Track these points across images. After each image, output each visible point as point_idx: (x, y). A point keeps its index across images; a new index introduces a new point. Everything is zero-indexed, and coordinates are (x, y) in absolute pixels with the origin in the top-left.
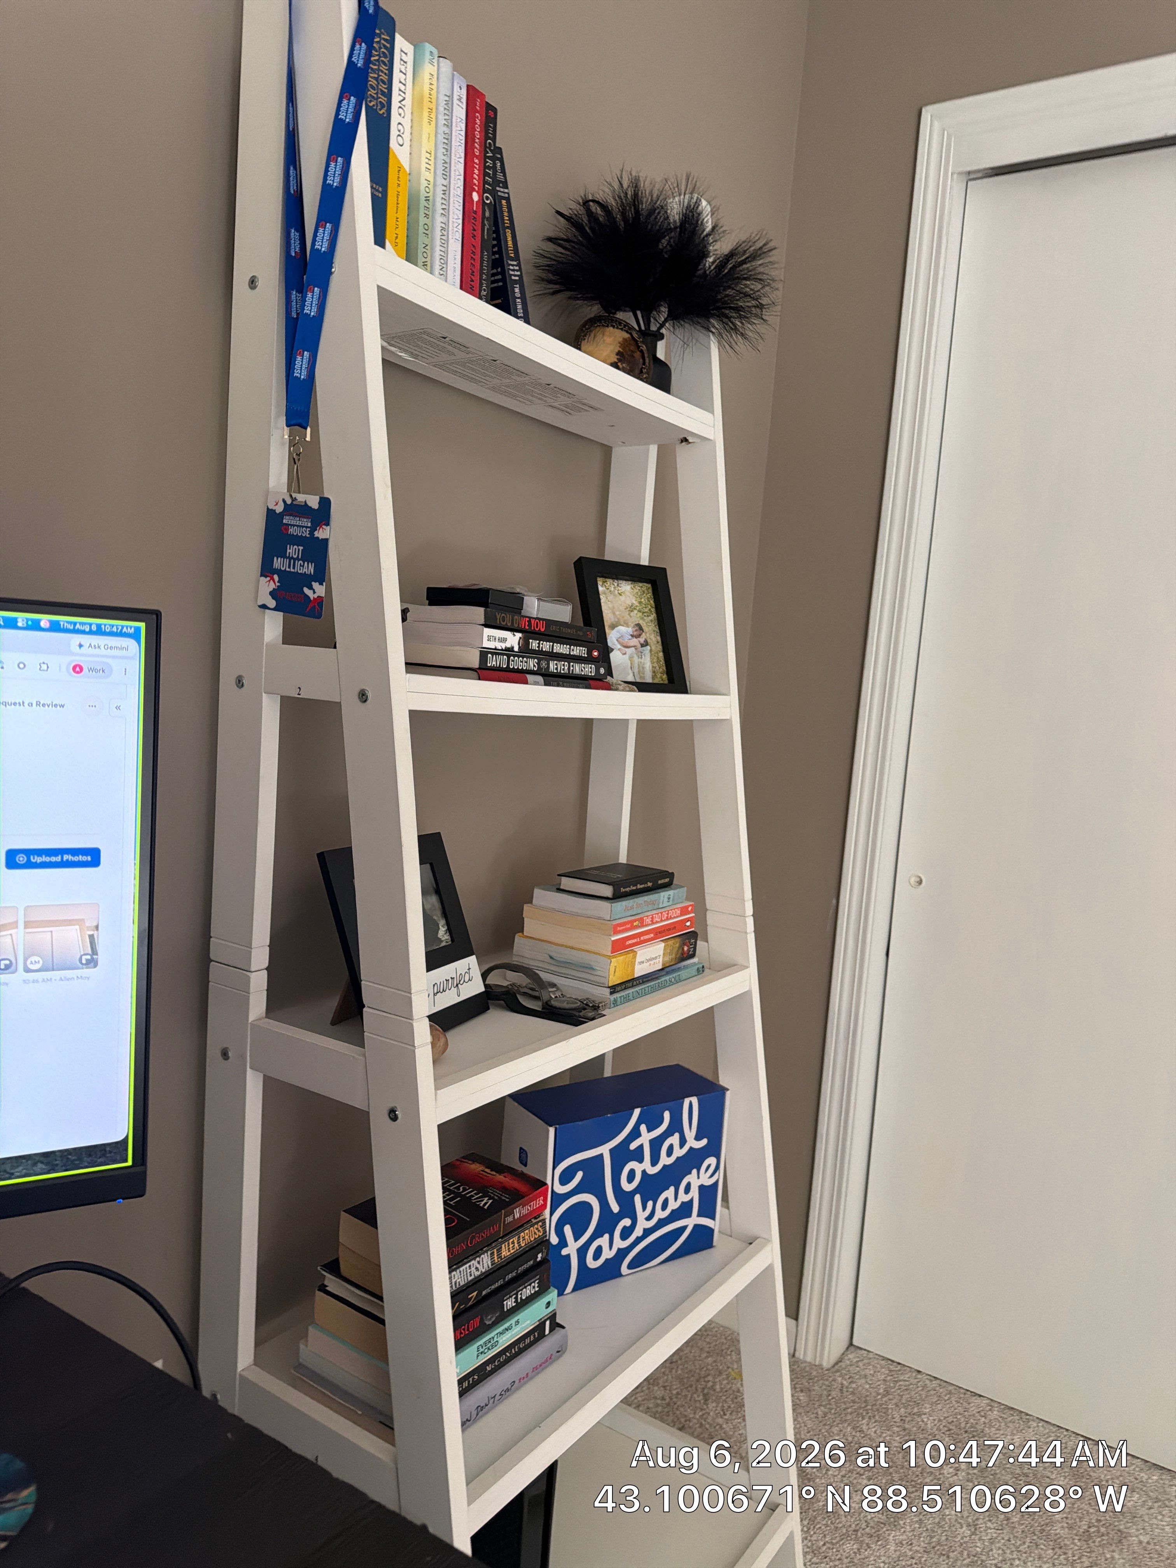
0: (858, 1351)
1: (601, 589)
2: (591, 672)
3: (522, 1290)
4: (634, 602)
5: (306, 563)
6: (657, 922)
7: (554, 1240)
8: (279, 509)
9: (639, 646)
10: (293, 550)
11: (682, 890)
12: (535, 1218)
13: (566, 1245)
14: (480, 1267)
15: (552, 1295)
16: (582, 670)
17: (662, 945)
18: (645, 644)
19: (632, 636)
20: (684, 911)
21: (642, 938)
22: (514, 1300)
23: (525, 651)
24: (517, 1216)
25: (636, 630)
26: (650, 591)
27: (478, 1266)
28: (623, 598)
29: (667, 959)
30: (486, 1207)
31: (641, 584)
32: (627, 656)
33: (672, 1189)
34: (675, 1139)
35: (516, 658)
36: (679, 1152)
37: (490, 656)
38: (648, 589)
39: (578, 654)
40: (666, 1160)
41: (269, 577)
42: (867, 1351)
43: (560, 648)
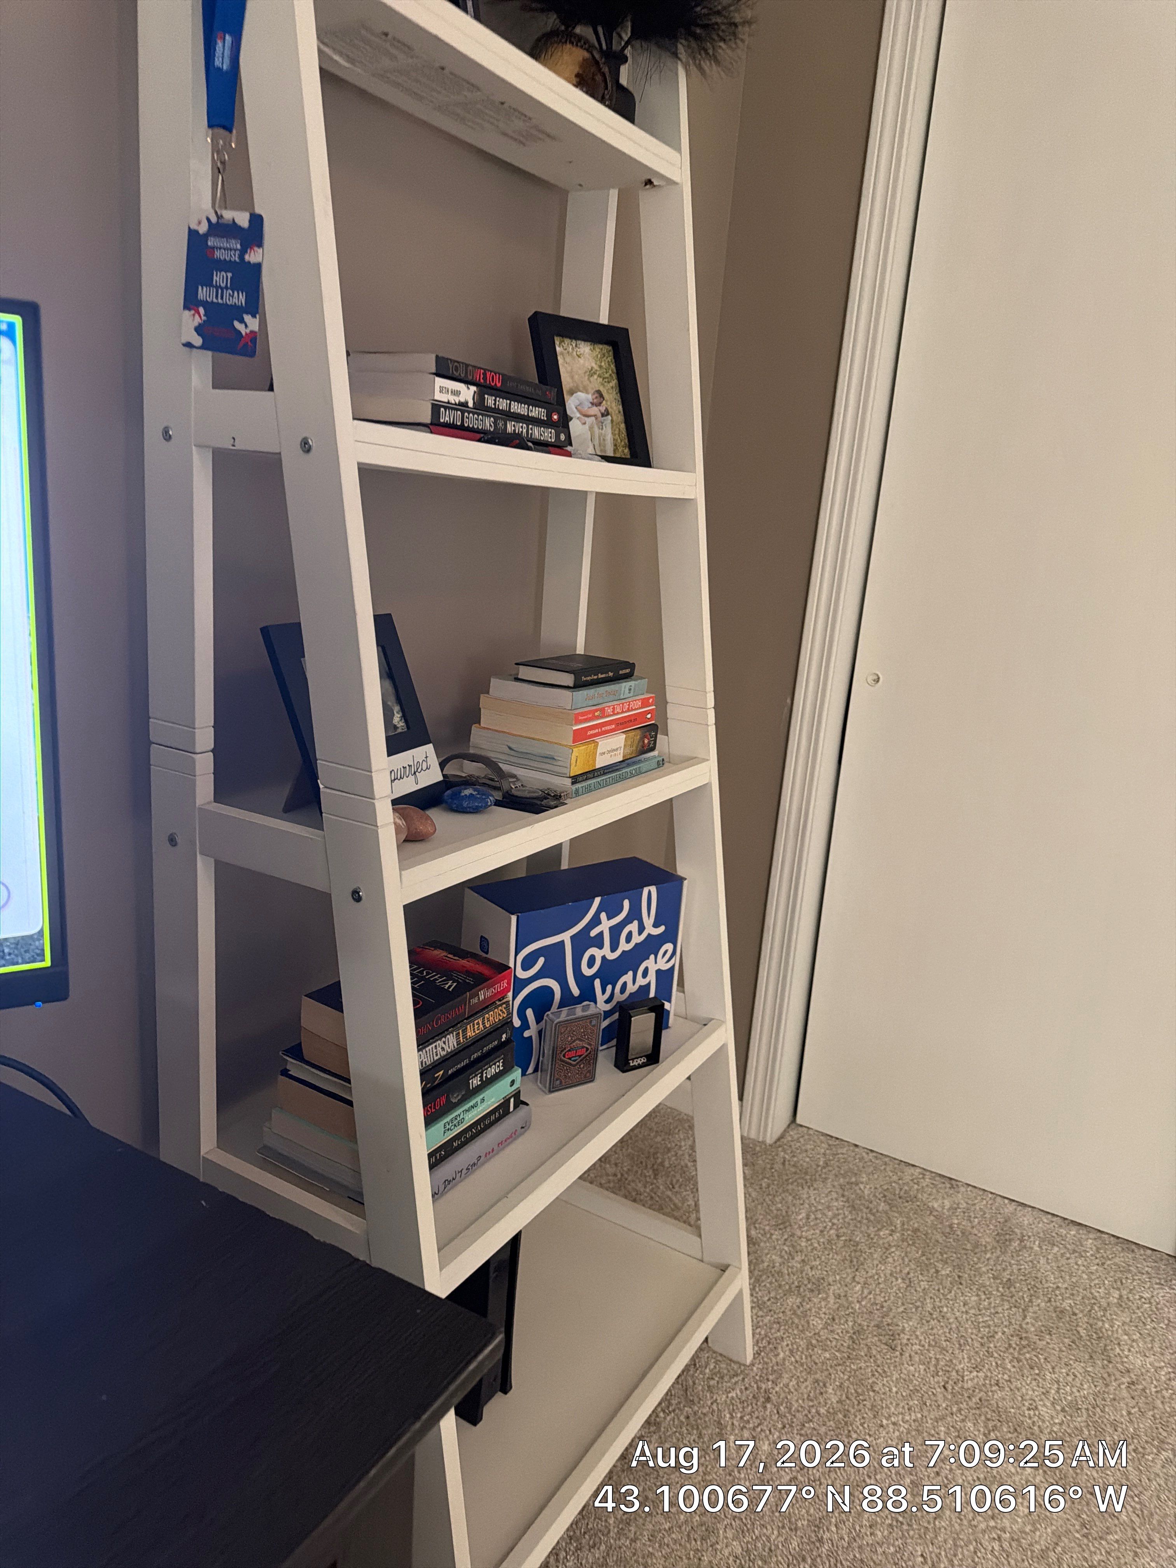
0: (800, 1129)
1: (558, 349)
2: (551, 438)
3: (487, 1069)
4: (594, 366)
5: (236, 293)
6: (618, 713)
7: (517, 1023)
8: (203, 229)
9: (599, 415)
10: (220, 278)
11: (643, 680)
12: (500, 1000)
13: (528, 1028)
14: (446, 1047)
15: (517, 1073)
16: (541, 435)
17: (624, 736)
18: (606, 414)
19: (592, 404)
20: (645, 703)
21: (603, 729)
22: (479, 1079)
23: (480, 407)
24: (482, 997)
25: (596, 398)
26: (611, 353)
27: (444, 1046)
28: (581, 361)
29: (628, 751)
30: (450, 990)
31: (601, 346)
32: (587, 427)
33: (630, 973)
34: (634, 927)
35: (471, 415)
36: (637, 939)
37: (442, 409)
38: (608, 352)
39: (536, 416)
40: (624, 946)
41: (193, 309)
42: (808, 1128)
43: (518, 408)
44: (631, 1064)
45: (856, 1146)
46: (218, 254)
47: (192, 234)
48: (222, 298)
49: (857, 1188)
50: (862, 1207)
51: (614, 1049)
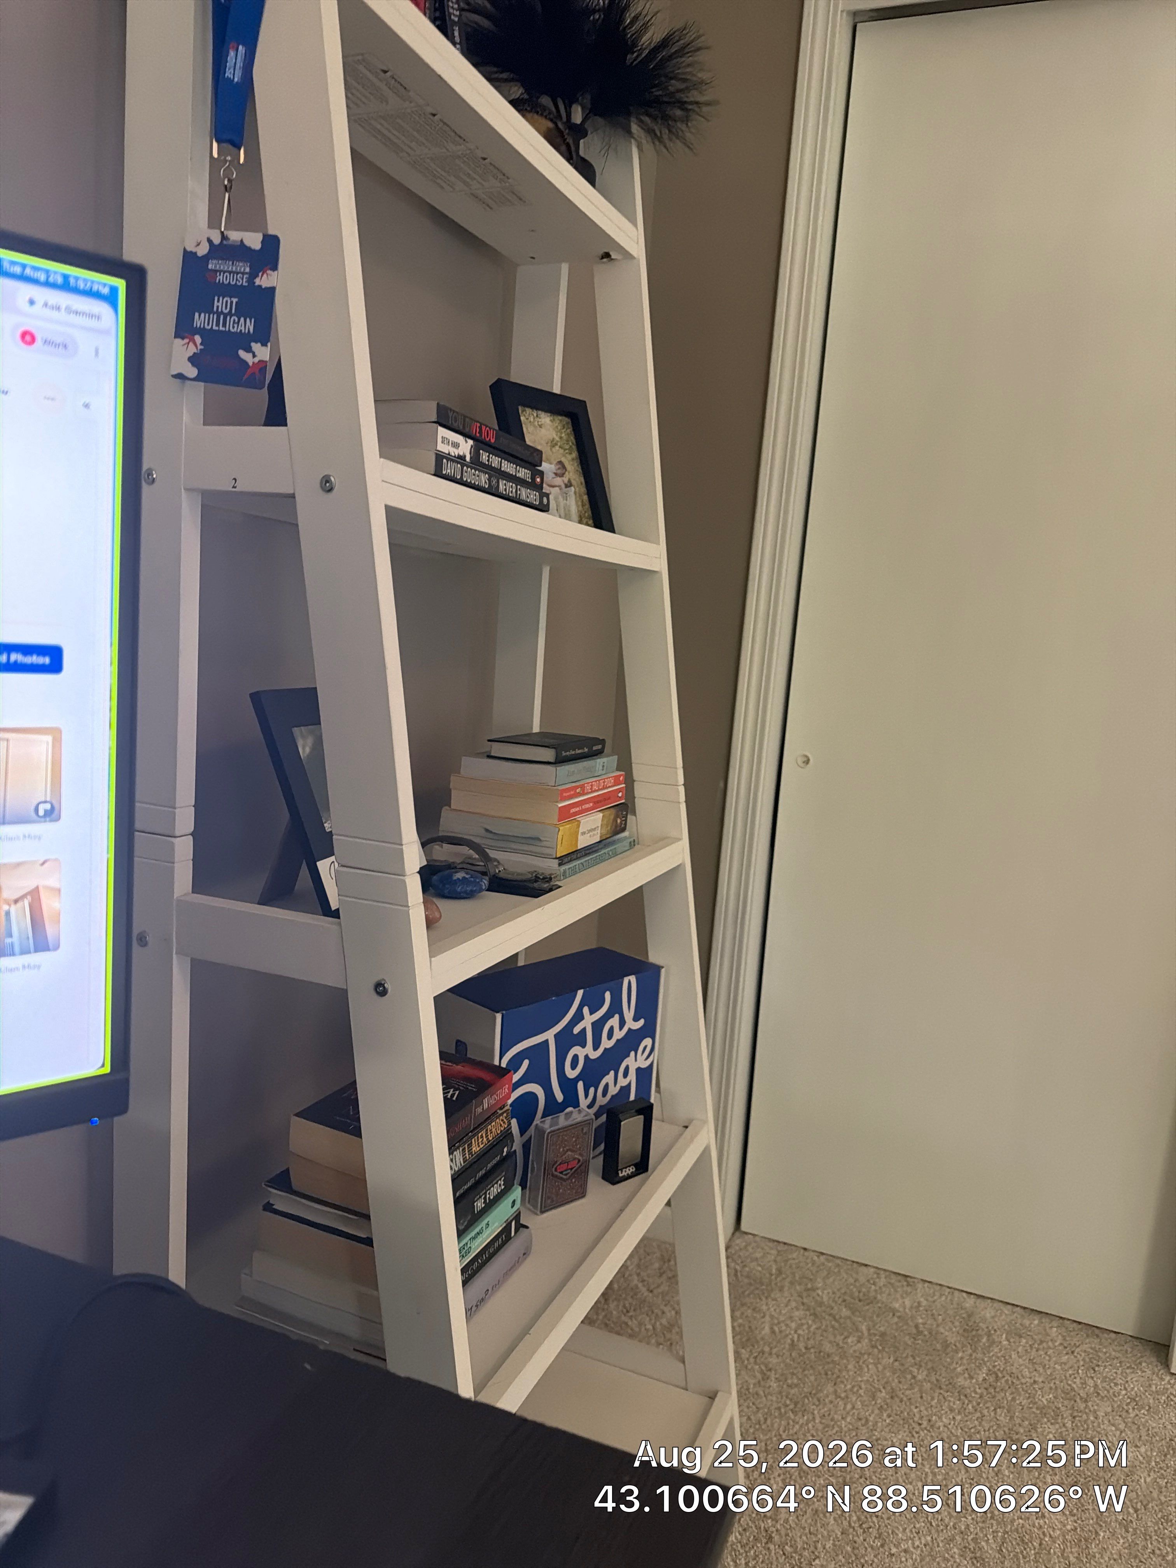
0: (746, 1237)
1: (522, 418)
2: (536, 497)
3: (490, 1189)
4: (555, 436)
5: (242, 319)
6: (588, 793)
8: (203, 250)
9: (563, 486)
11: (612, 758)
12: (501, 1109)
14: (454, 1166)
15: (517, 1192)
16: (528, 497)
17: (600, 816)
18: (569, 485)
19: (556, 474)
20: (616, 781)
21: (582, 807)
22: (483, 1201)
23: (476, 462)
24: (486, 1106)
25: (559, 469)
26: (570, 426)
28: (543, 431)
29: (604, 832)
30: (454, 1098)
31: (560, 418)
32: (552, 497)
33: (612, 1073)
34: (614, 1021)
35: (469, 469)
36: (618, 1035)
37: (445, 461)
38: (567, 423)
39: (522, 477)
40: (606, 1044)
41: (187, 337)
42: (754, 1235)
43: (508, 467)
44: (621, 1175)
45: (805, 1249)
46: (220, 278)
47: (189, 257)
48: (224, 325)
49: (815, 1294)
50: (824, 1314)
51: (602, 1157)
